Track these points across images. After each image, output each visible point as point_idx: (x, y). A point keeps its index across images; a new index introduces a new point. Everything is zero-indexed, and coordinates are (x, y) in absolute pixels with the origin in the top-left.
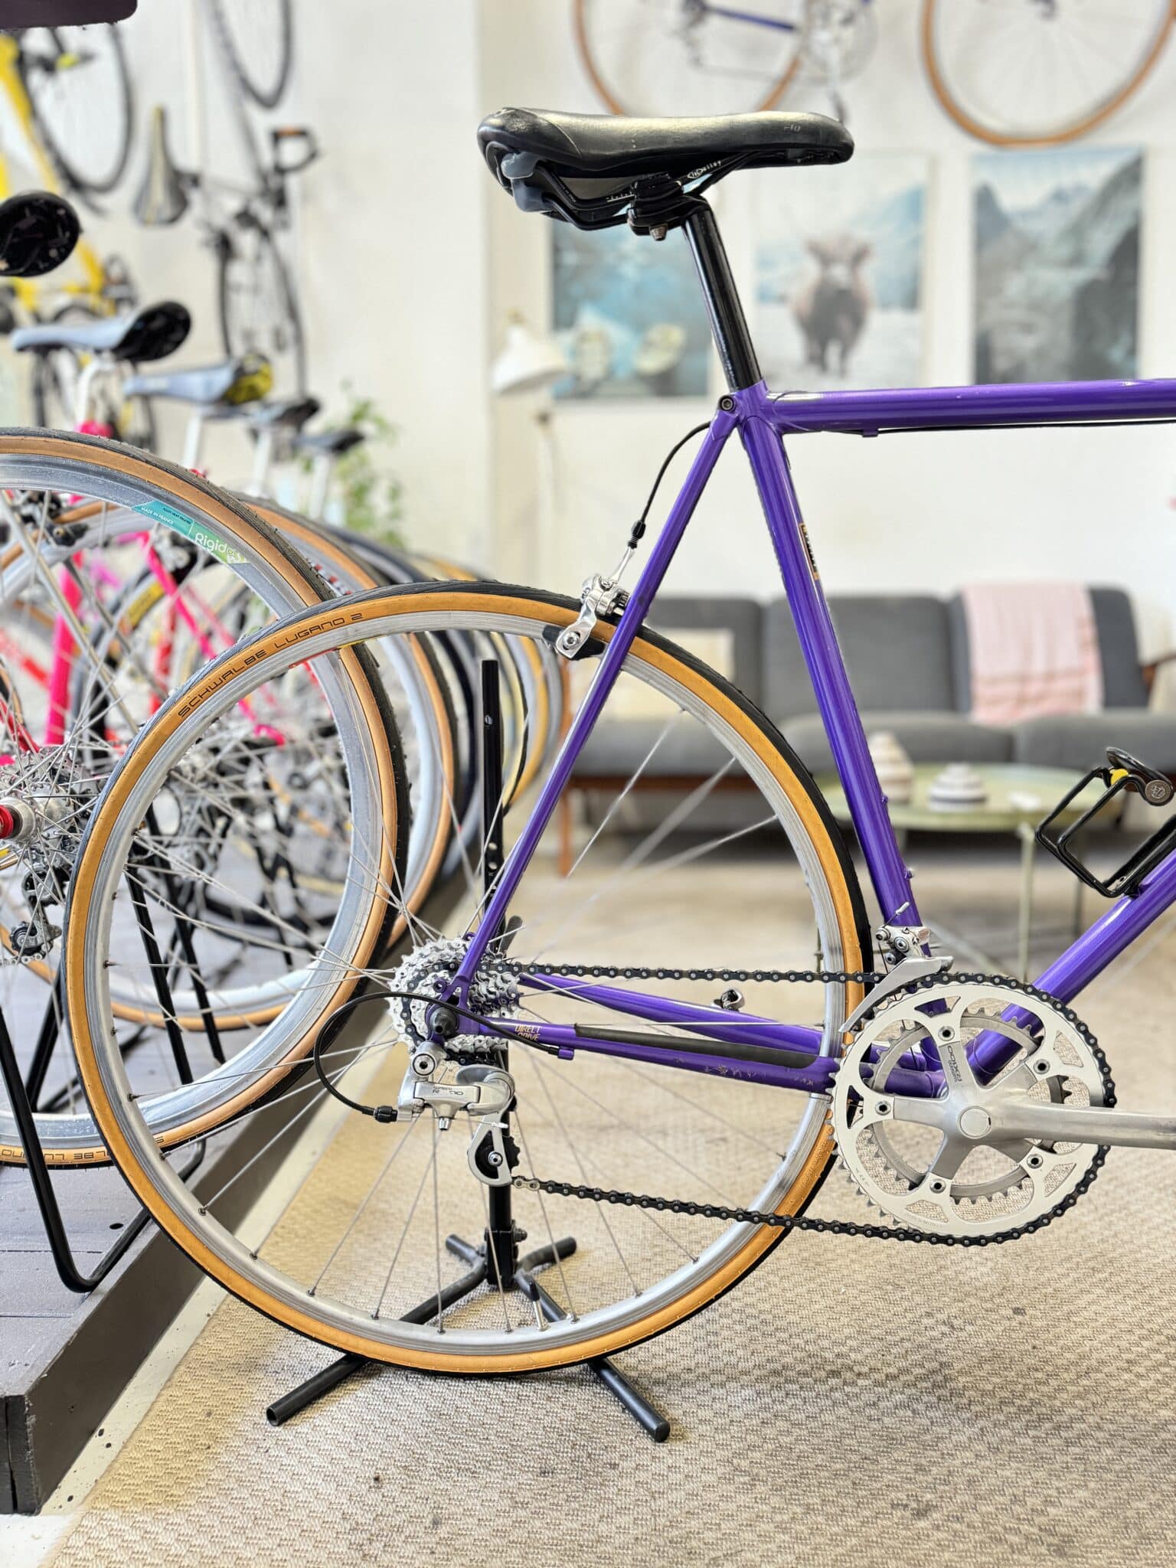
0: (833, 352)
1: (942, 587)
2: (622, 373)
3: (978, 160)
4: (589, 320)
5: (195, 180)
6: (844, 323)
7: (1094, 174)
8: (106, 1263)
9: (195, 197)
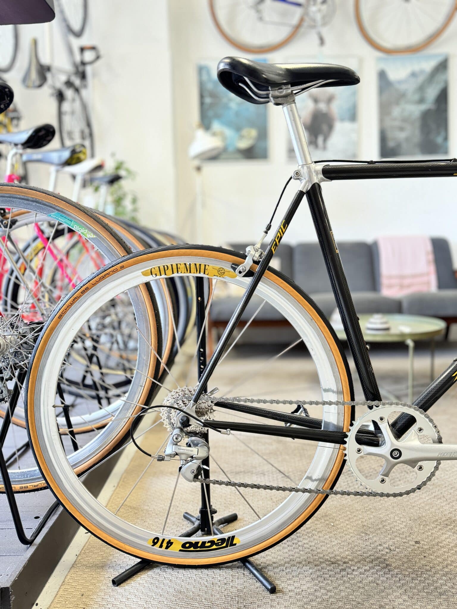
0: (320, 140)
1: (369, 239)
2: (231, 149)
3: (379, 59)
4: (216, 126)
5: (48, 69)
6: (325, 127)
7: (428, 66)
8: (36, 532)
9: (49, 75)
